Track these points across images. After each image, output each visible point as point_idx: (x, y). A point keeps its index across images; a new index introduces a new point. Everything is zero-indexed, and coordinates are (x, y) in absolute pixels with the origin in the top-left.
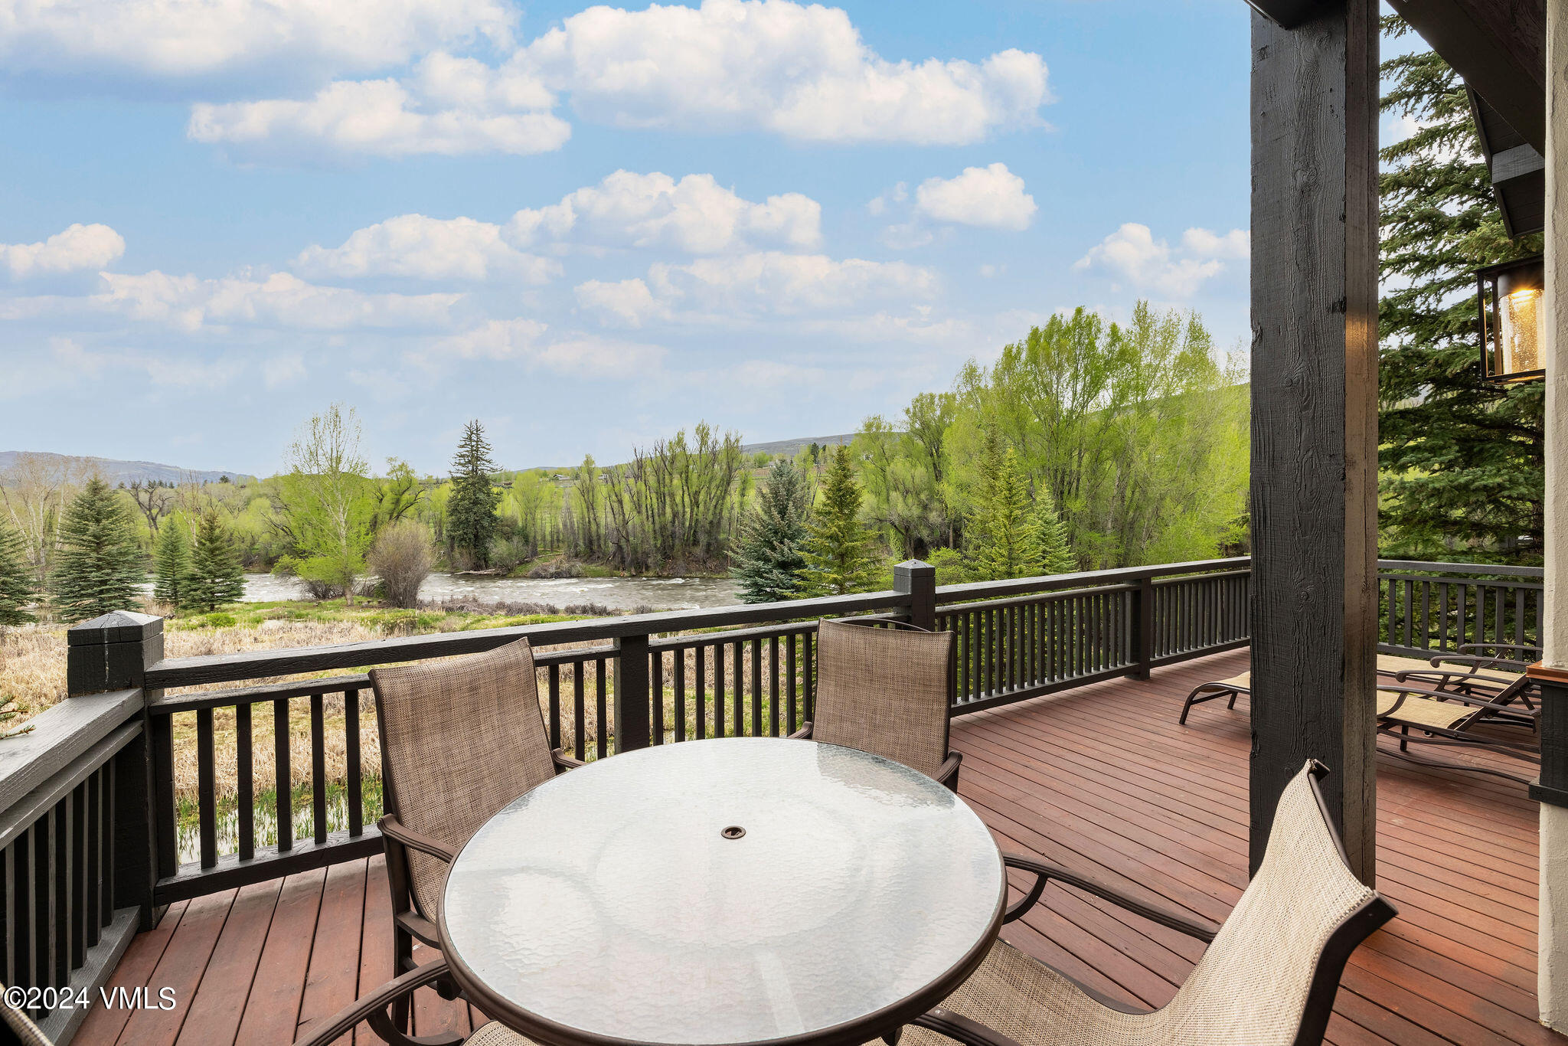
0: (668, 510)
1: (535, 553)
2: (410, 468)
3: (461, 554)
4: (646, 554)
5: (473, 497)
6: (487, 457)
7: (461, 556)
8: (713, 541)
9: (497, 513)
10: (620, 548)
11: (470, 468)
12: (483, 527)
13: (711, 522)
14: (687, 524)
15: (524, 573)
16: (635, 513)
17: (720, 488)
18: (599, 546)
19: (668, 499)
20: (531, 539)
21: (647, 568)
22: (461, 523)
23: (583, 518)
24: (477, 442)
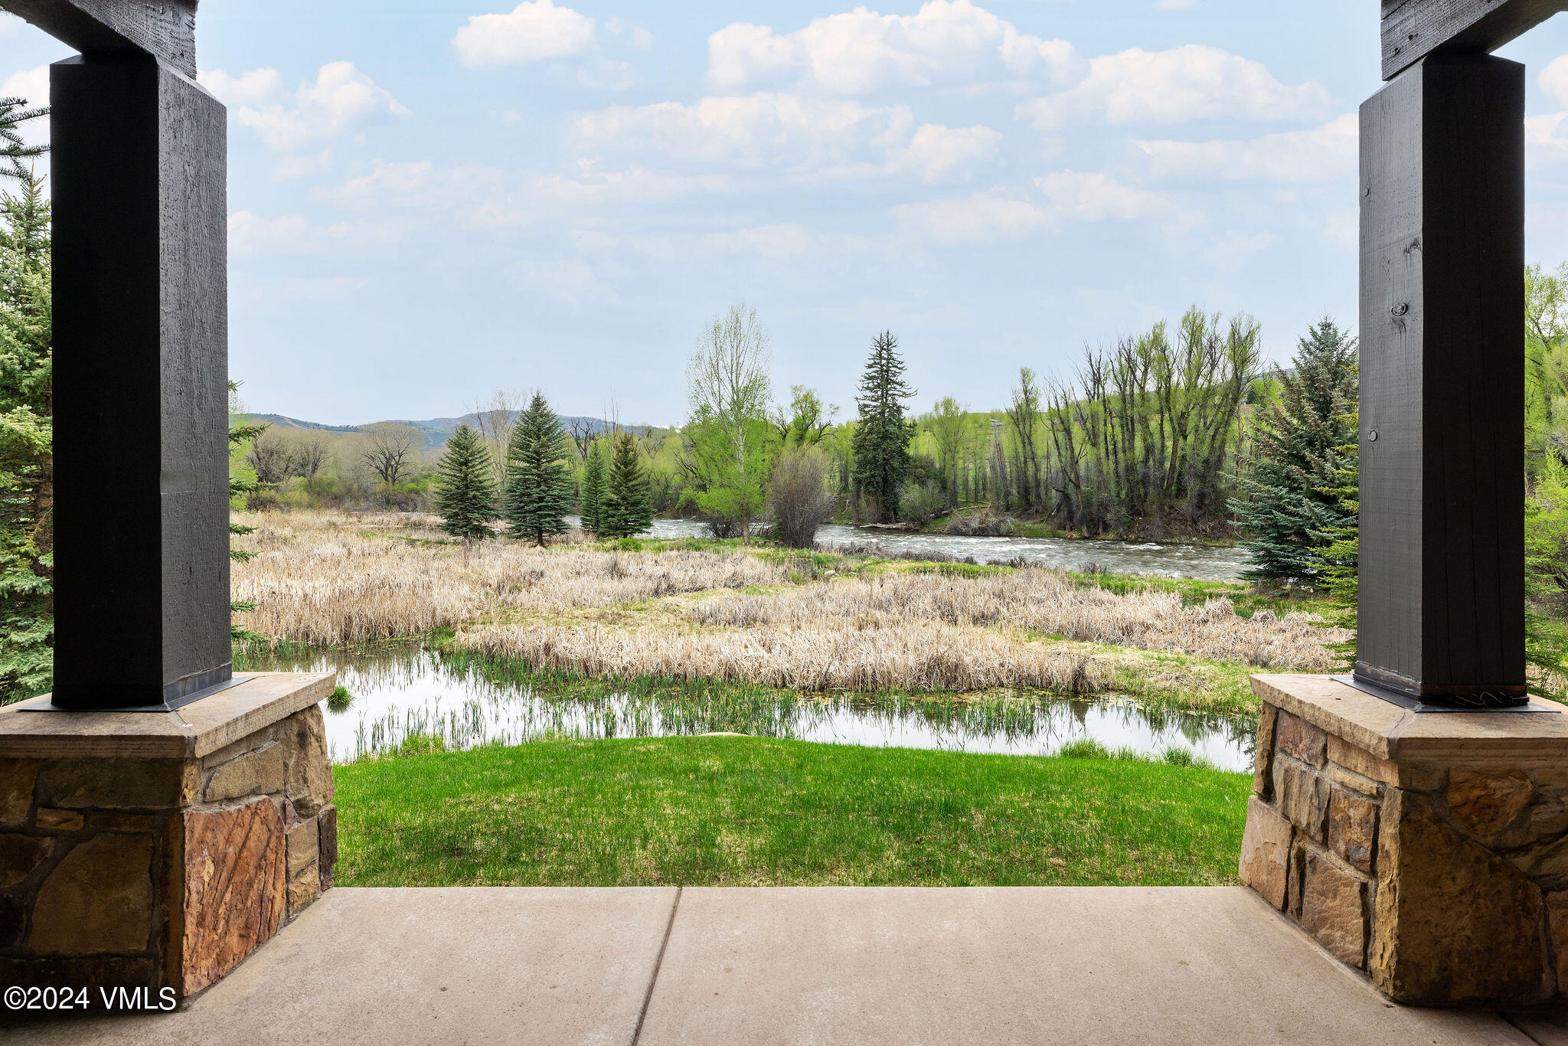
0: (1138, 443)
1: (954, 503)
2: (815, 397)
3: (867, 501)
4: (1104, 507)
5: (882, 430)
6: (899, 379)
7: (867, 505)
8: (1210, 490)
9: (910, 452)
10: (1066, 497)
11: (880, 393)
12: (894, 469)
13: (1206, 461)
14: (1167, 465)
15: (942, 528)
16: (1089, 446)
17: (1222, 409)
18: (1038, 496)
19: (1138, 426)
20: (949, 485)
21: (1106, 528)
22: (869, 462)
23: (1017, 458)
24: (887, 359)
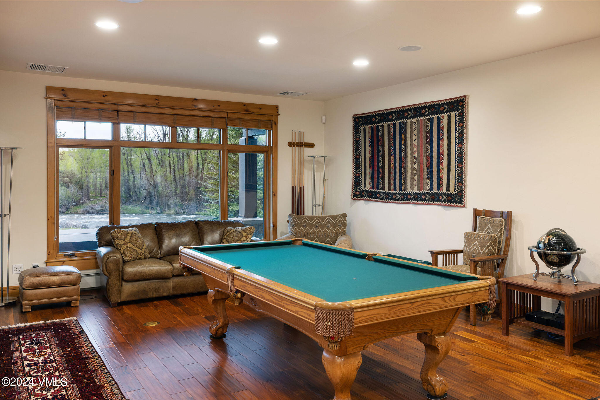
0: (186, 167)
1: (87, 197)
4: (168, 197)
10: (149, 193)
15: (78, 210)
16: (160, 167)
18: (135, 193)
20: (85, 187)
